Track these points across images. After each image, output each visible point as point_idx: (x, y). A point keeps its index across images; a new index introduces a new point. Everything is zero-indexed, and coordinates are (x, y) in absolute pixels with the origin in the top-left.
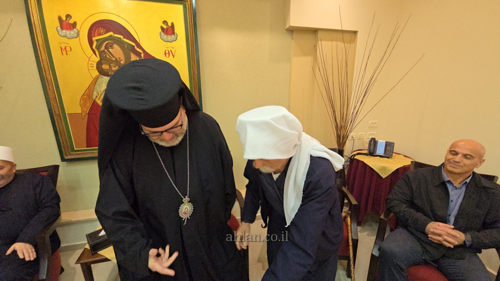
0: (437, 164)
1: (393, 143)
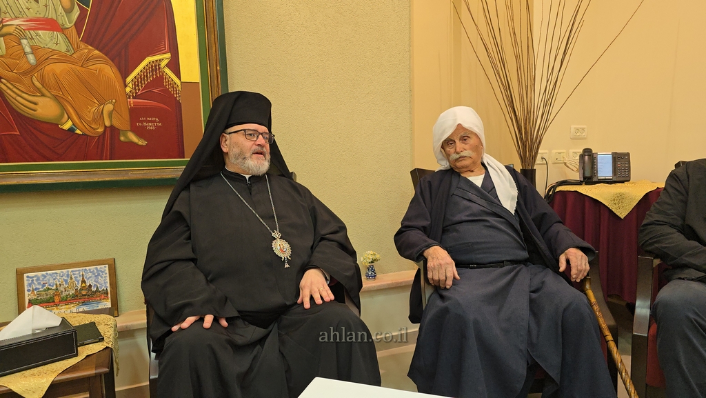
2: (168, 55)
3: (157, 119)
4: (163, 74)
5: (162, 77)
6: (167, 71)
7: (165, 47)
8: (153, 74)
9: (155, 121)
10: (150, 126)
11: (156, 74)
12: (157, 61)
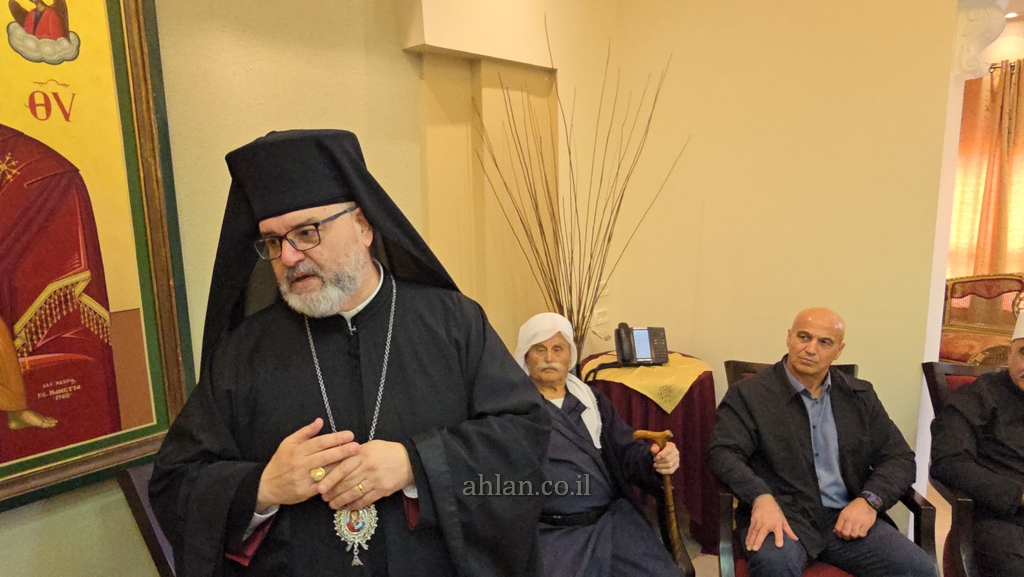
0: (773, 359)
1: (662, 330)
2: (87, 274)
3: (73, 381)
4: (79, 306)
5: (77, 312)
6: (87, 300)
7: (80, 263)
8: (61, 309)
9: (70, 384)
10: (61, 394)
11: (67, 309)
12: (67, 287)
